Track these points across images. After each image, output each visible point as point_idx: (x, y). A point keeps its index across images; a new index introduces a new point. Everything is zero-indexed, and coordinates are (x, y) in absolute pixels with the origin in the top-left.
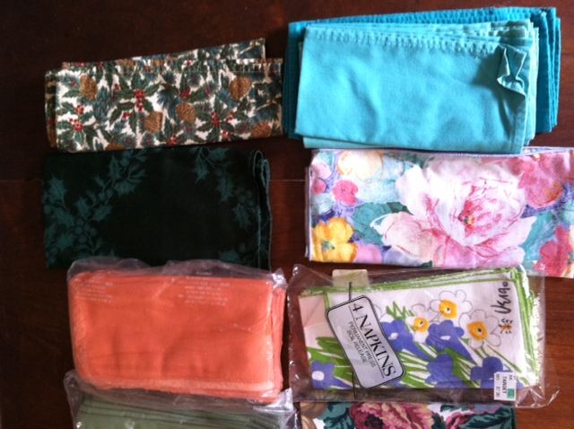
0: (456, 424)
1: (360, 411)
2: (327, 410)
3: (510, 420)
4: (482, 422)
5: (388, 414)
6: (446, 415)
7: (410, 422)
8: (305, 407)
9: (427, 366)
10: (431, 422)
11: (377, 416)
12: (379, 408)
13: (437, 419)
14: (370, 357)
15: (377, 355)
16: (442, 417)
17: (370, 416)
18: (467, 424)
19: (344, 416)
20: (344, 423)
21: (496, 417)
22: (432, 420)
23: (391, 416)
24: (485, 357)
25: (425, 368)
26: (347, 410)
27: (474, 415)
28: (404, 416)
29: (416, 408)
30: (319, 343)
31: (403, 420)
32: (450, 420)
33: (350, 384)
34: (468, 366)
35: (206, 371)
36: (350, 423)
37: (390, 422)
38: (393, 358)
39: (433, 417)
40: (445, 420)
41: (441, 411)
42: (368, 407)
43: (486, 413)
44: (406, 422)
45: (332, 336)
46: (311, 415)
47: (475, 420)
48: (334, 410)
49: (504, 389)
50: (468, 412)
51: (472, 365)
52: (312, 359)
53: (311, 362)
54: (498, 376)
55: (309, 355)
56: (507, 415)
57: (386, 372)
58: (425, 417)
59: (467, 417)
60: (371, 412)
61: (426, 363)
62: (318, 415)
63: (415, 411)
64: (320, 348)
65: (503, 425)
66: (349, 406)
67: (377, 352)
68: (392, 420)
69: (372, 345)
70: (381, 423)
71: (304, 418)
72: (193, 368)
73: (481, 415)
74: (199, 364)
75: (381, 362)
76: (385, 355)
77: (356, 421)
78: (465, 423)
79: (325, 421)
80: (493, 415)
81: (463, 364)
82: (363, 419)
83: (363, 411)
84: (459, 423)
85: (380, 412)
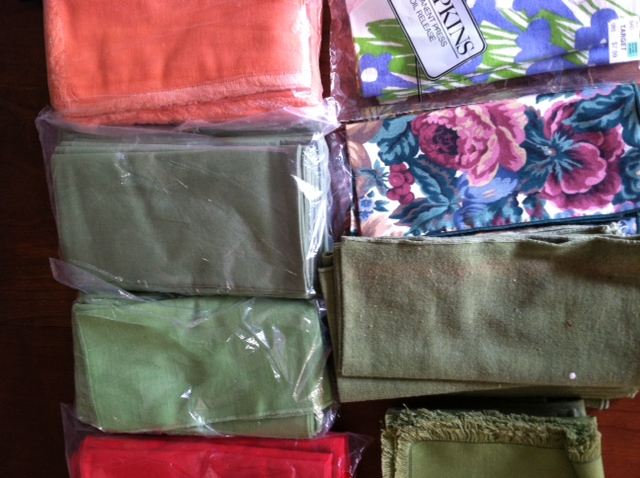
0: (557, 120)
1: (427, 123)
2: (382, 129)
3: (633, 100)
4: (593, 110)
5: (464, 121)
6: (545, 107)
7: (494, 127)
8: (352, 129)
9: (516, 41)
10: (522, 121)
11: (448, 126)
12: (452, 115)
13: (532, 114)
14: (439, 33)
15: (448, 28)
16: (539, 111)
17: (441, 128)
18: (574, 117)
19: (404, 134)
20: (405, 144)
21: (613, 99)
22: (525, 116)
23: (469, 123)
24: (593, 11)
25: (513, 43)
26: (409, 124)
27: (582, 101)
28: (486, 119)
29: (501, 105)
30: (370, 30)
31: (486, 126)
32: (549, 114)
33: (414, 80)
34: (571, 30)
35: (220, 69)
36: (413, 143)
37: (468, 133)
38: (471, 31)
39: (526, 113)
40: (542, 114)
41: (537, 102)
42: (437, 116)
43: (598, 96)
44: (489, 128)
45: (393, 16)
46: (360, 138)
47: (584, 108)
48: (391, 128)
49: (623, 44)
50: (574, 98)
51: (576, 27)
52: (360, 53)
53: (360, 57)
54: (614, 27)
55: (357, 48)
56: (627, 93)
57: (462, 50)
58: (515, 115)
59: (573, 105)
60: (441, 122)
61: (514, 37)
62: (370, 137)
63: (501, 108)
64: (372, 36)
65: (623, 110)
66: (411, 118)
67: (448, 24)
68: (469, 129)
69: (441, 13)
70: (454, 136)
71: (351, 144)
72: (202, 68)
73: (592, 99)
74: (210, 62)
75: (454, 39)
76: (459, 26)
77: (421, 138)
78: (570, 116)
79: (379, 144)
80: (608, 97)
81: (565, 27)
82: (430, 133)
83: (430, 122)
84: (563, 118)
85: (453, 120)
